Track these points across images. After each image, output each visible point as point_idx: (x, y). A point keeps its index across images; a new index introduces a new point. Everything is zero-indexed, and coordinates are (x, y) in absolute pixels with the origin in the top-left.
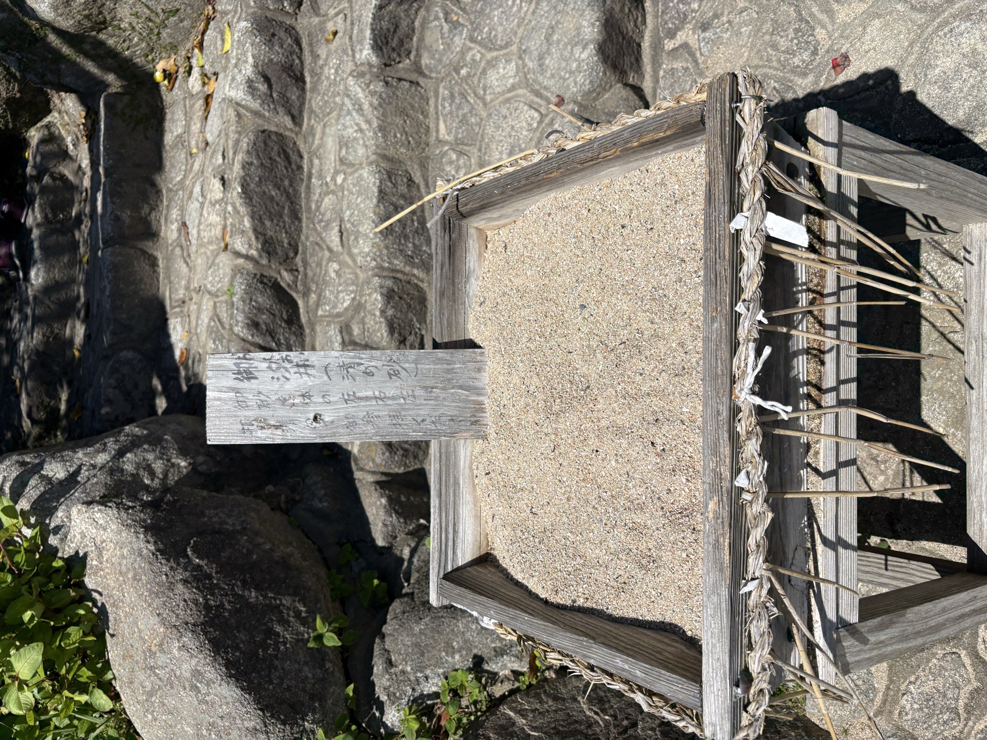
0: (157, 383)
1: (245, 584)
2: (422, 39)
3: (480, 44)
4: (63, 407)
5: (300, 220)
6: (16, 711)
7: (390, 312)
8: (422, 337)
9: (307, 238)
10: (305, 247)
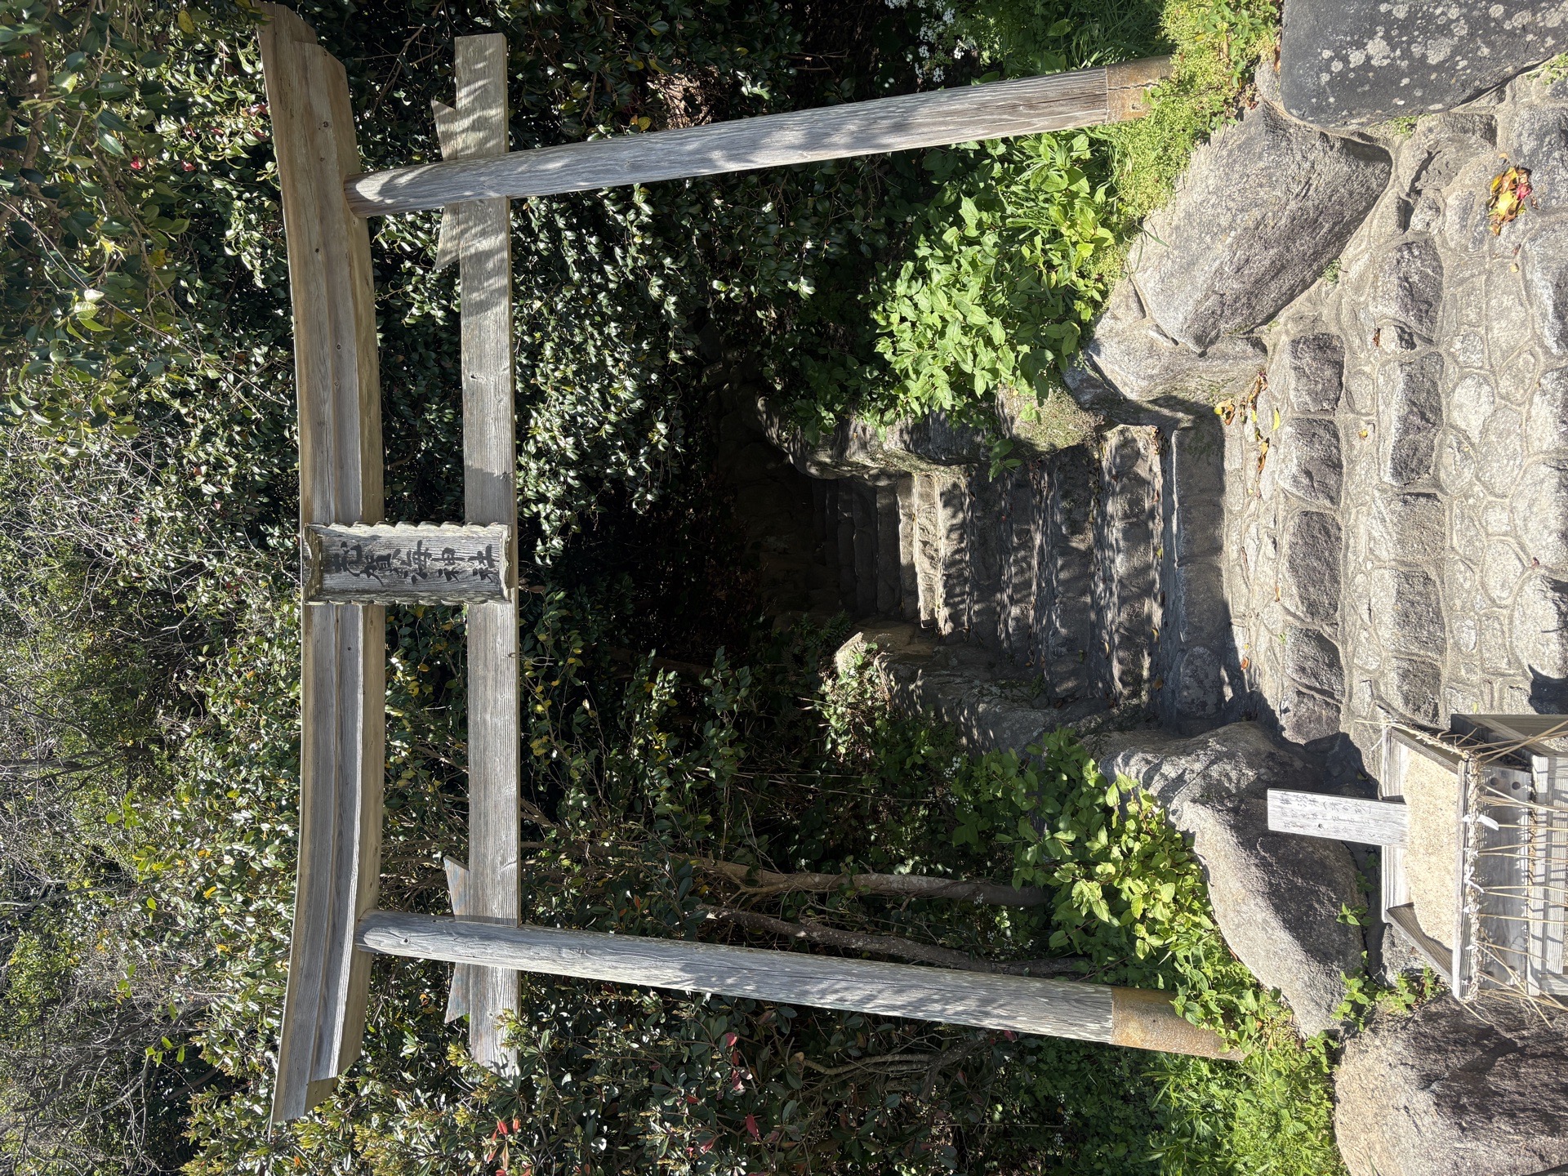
0: (1224, 673)
1: (1294, 872)
2: (1440, 456)
3: (1483, 484)
4: (1145, 673)
5: (1338, 583)
6: (1159, 917)
7: (1405, 688)
8: (1436, 705)
9: (1345, 598)
10: (1343, 606)
